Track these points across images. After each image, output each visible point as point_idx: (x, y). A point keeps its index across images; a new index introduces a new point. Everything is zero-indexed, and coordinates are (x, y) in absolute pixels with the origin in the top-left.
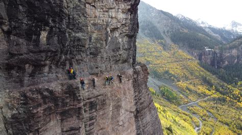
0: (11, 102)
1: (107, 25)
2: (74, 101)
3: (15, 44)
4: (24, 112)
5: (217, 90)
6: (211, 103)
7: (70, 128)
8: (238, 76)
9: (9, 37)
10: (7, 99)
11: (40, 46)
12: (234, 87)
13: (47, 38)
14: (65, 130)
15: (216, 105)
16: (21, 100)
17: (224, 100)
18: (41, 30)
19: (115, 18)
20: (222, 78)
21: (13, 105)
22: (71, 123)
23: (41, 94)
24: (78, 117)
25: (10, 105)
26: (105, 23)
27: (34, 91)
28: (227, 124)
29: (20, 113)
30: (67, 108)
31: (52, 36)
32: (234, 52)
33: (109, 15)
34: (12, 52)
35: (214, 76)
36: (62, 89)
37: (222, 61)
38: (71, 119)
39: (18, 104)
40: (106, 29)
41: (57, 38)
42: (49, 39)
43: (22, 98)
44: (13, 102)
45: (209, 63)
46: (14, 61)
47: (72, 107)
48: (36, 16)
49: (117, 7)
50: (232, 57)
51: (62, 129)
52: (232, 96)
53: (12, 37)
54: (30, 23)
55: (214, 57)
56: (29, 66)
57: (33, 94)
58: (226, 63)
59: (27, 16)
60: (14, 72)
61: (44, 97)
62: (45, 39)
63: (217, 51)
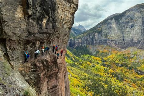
0: (24, 70)
1: (63, 20)
2: (55, 67)
3: (32, 25)
4: (35, 77)
5: (72, 60)
6: (69, 67)
7: (52, 86)
8: (81, 53)
9: (28, 19)
10: (21, 68)
11: (43, 29)
12: (79, 58)
13: (46, 24)
14: (49, 88)
15: (71, 68)
16: (32, 68)
17: (75, 65)
18: (44, 18)
19: (68, 16)
20: (74, 53)
21: (26, 73)
22: (53, 83)
23: (43, 63)
24: (56, 78)
25: (23, 73)
26: (62, 19)
27: (40, 61)
28: (76, 78)
29: (31, 79)
30: (52, 73)
31: (49, 23)
32: (80, 40)
33: (65, 14)
34: (31, 31)
35: (71, 52)
36: (50, 60)
37: (74, 44)
38: (52, 80)
39: (30, 72)
40: (62, 22)
41: (51, 25)
42: (47, 25)
43: (32, 67)
44: (26, 70)
45: (68, 45)
46: (31, 38)
47: (54, 72)
48: (45, 7)
49: (69, 11)
50: (79, 43)
51: (48, 88)
52: (78, 63)
53: (31, 20)
54: (41, 11)
55: (71, 42)
56: (39, 43)
57: (40, 63)
58: (76, 45)
59: (40, 6)
60: (28, 47)
61: (44, 66)
62: (45, 24)
63: (73, 39)
